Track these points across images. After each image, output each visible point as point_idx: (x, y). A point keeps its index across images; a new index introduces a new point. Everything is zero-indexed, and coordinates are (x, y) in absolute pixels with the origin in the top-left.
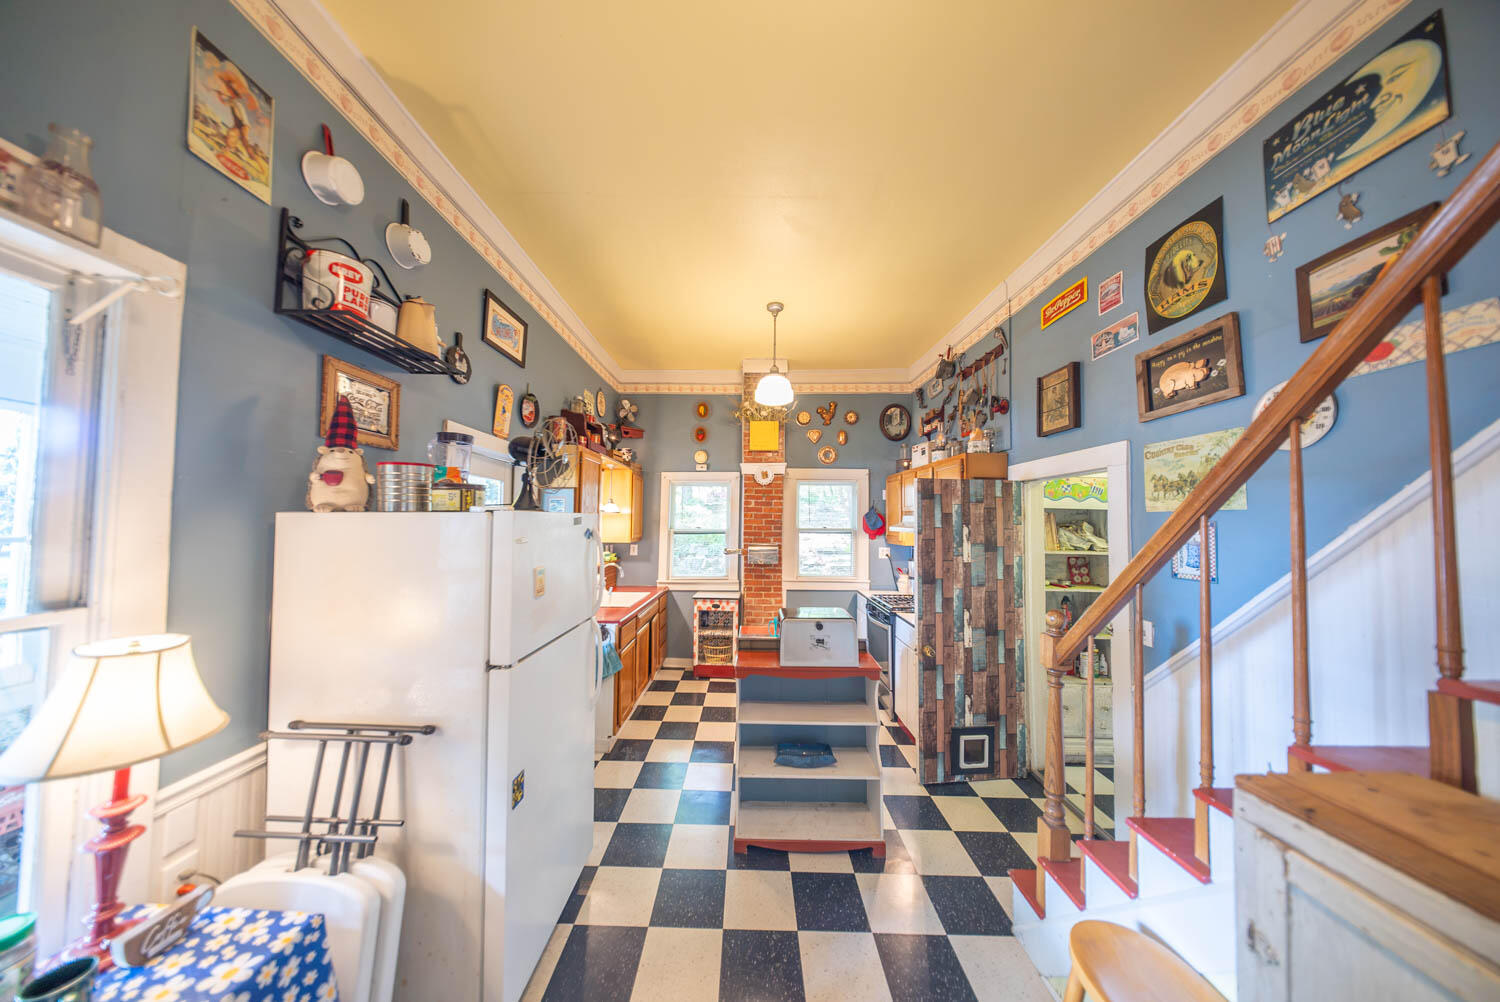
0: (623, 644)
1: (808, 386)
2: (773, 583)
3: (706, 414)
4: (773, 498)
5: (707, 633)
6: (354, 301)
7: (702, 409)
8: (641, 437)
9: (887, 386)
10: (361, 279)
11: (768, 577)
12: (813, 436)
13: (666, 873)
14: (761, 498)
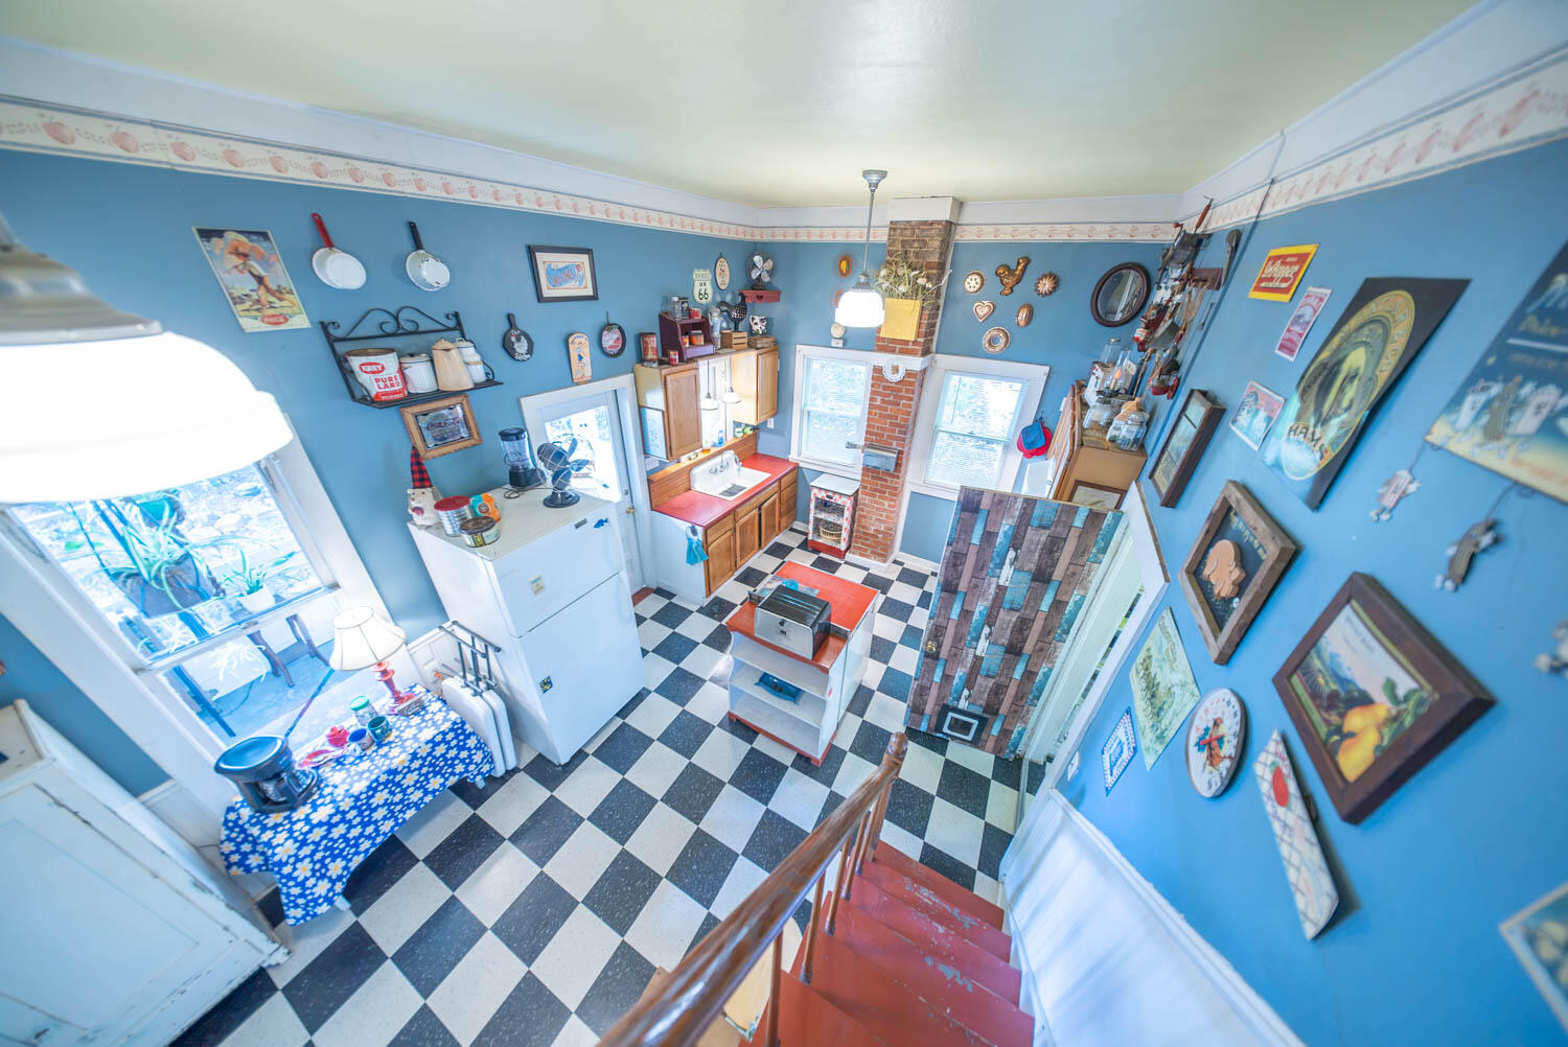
0: (709, 540)
1: (992, 228)
2: (889, 487)
3: (848, 271)
4: (902, 398)
5: (822, 516)
6: (386, 386)
7: (844, 265)
8: (778, 300)
9: (1127, 228)
10: (383, 368)
11: (886, 481)
12: (982, 309)
13: (684, 712)
14: (889, 396)
